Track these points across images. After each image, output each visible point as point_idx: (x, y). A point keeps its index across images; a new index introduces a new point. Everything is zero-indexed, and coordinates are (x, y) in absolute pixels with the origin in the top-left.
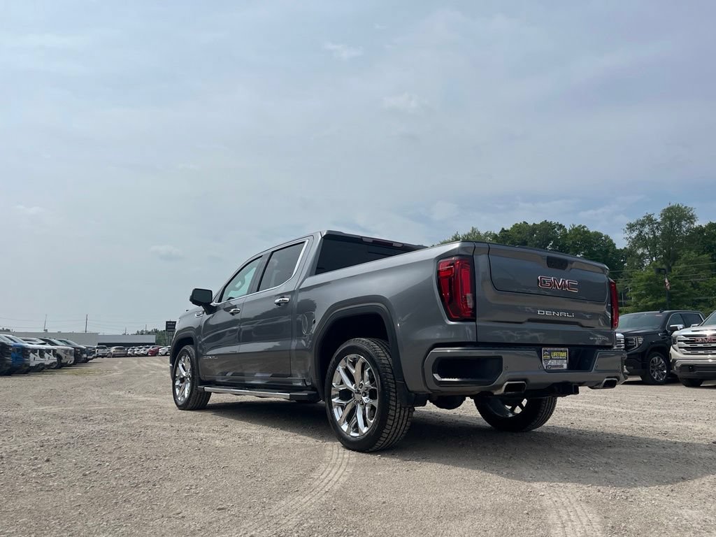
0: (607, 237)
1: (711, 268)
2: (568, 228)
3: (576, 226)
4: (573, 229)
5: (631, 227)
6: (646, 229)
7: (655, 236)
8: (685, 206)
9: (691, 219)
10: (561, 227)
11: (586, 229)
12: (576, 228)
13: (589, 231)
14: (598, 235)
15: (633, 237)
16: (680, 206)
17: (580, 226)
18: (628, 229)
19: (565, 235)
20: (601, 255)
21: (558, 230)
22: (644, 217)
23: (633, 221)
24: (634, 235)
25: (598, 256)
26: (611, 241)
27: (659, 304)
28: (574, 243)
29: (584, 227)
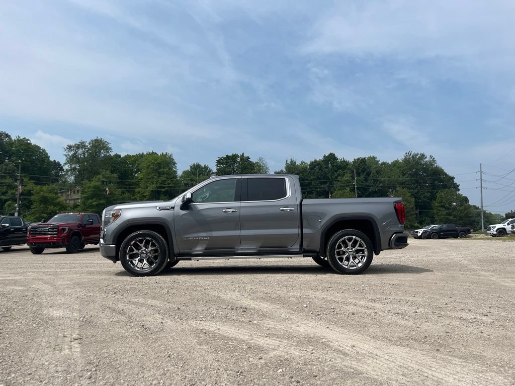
0: (44, 151)
1: (118, 183)
2: (13, 138)
3: (21, 138)
4: (18, 140)
5: (70, 148)
6: (80, 151)
7: (85, 156)
8: (105, 140)
9: (108, 149)
10: (7, 136)
11: (29, 141)
12: (21, 140)
13: (31, 144)
14: (37, 148)
15: (71, 155)
16: (102, 140)
17: (24, 138)
18: (67, 148)
19: (11, 143)
20: (38, 163)
21: (4, 137)
22: (80, 142)
23: (72, 143)
24: (71, 153)
25: (36, 164)
26: (47, 154)
27: (100, 204)
28: (18, 151)
29: (28, 140)
